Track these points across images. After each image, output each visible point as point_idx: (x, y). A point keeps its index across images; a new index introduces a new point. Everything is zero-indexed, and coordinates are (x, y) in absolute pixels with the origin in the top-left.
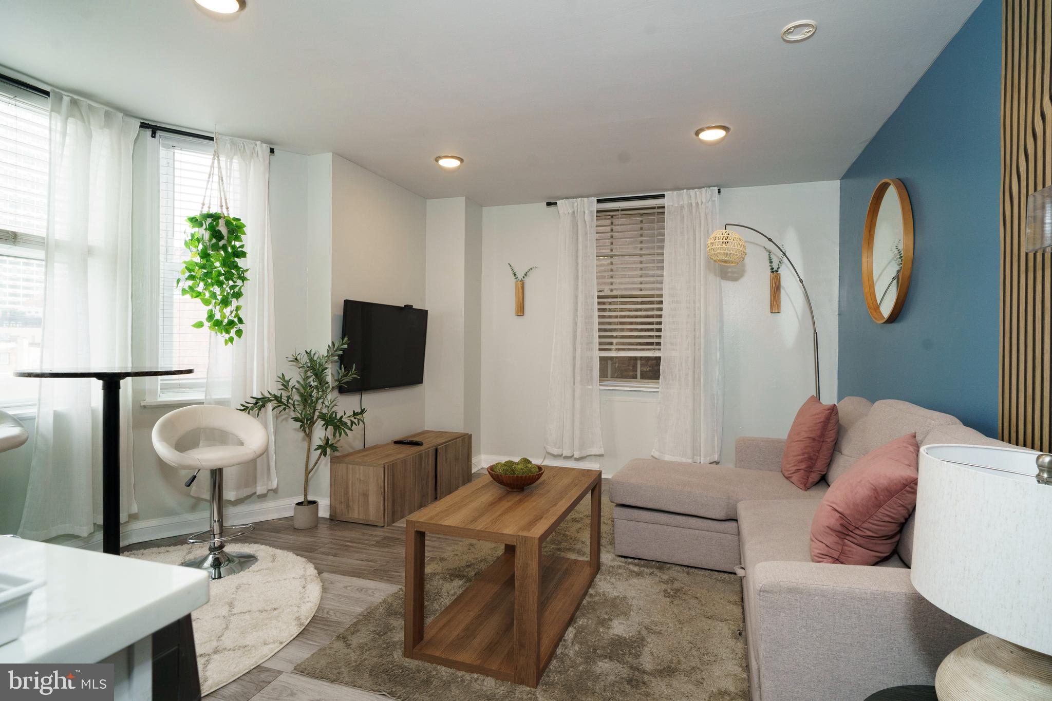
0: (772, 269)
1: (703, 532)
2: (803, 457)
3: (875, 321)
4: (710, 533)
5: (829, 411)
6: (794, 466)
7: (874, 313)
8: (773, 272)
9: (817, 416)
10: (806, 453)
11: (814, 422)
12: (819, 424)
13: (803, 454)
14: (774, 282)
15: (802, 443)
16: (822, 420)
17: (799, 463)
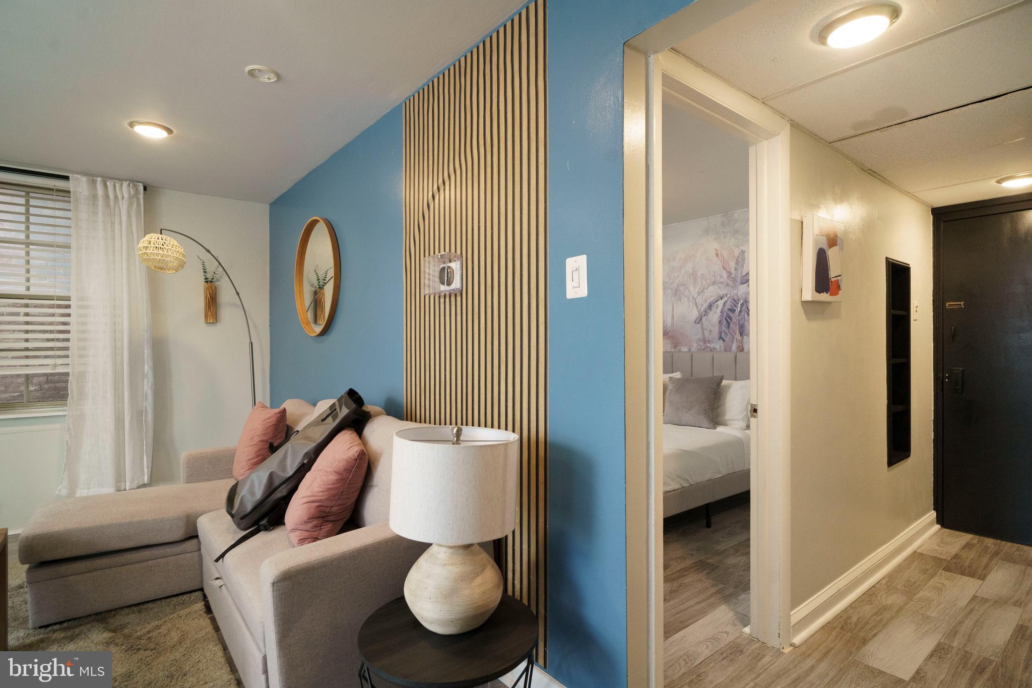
0: (206, 279)
1: (159, 560)
2: (258, 459)
3: (308, 333)
4: (166, 558)
5: (280, 414)
6: (248, 469)
7: (307, 327)
8: (207, 282)
9: (269, 420)
10: (260, 455)
11: (267, 426)
12: (271, 427)
13: (258, 456)
14: (208, 293)
15: (256, 446)
16: (273, 423)
17: (253, 465)
